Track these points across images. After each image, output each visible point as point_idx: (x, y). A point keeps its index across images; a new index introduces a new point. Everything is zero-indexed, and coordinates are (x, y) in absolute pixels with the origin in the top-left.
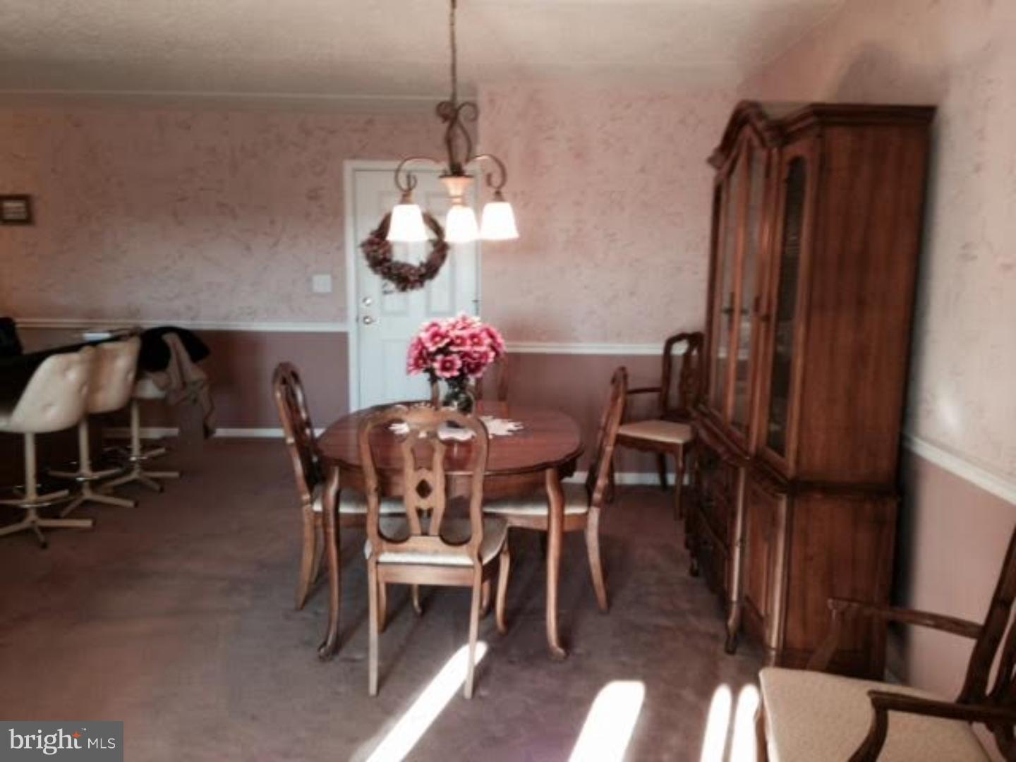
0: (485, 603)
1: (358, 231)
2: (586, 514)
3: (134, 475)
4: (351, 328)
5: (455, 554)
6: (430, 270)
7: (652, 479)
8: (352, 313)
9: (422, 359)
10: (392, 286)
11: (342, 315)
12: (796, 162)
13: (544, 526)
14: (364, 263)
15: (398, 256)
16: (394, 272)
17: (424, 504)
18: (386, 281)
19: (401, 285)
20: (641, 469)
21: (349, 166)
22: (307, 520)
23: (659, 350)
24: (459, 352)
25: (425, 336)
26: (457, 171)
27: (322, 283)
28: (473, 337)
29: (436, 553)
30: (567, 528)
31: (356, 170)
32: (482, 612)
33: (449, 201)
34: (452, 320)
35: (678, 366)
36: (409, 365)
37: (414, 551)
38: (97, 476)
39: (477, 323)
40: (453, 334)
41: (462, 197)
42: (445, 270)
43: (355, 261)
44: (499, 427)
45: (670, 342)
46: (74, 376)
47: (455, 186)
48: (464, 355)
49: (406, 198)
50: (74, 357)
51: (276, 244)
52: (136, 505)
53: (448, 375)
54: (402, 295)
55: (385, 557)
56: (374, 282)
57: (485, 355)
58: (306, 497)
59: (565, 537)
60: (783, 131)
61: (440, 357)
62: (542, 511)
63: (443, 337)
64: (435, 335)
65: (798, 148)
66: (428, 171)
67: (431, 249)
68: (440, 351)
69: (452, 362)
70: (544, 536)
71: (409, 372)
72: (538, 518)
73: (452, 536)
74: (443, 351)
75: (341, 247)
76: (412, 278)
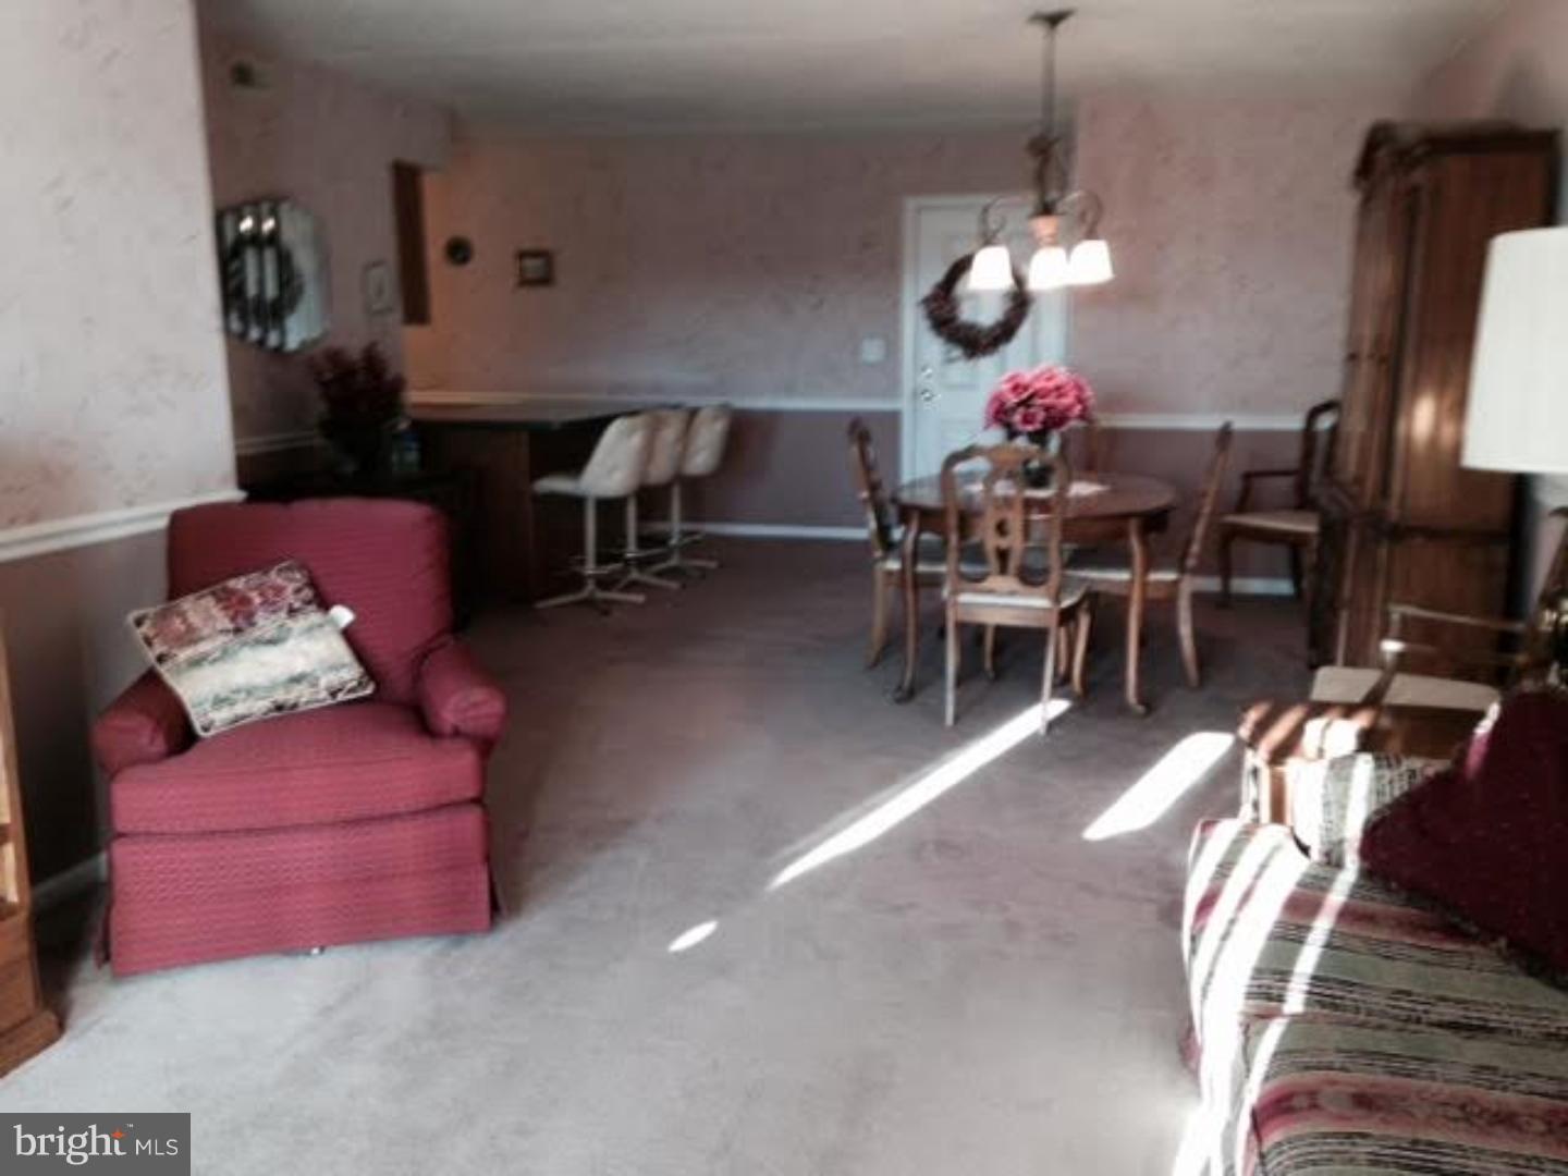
0: (1062, 668)
1: (920, 283)
2: (1175, 583)
3: (674, 561)
4: (903, 404)
5: (1032, 595)
6: (1005, 331)
7: (1284, 587)
8: (907, 386)
9: (1000, 414)
10: (957, 352)
11: (892, 387)
12: (1414, 190)
13: (1124, 592)
14: (925, 324)
15: (966, 314)
16: (961, 334)
17: (1004, 543)
18: (949, 346)
19: (969, 352)
20: (1270, 573)
21: (911, 203)
22: (879, 578)
23: (1295, 423)
24: (1041, 405)
25: (1006, 387)
26: (1046, 210)
27: (872, 351)
28: (1058, 388)
29: (1012, 593)
30: (1152, 594)
31: (919, 210)
32: (1058, 681)
33: (1034, 244)
34: (1037, 371)
35: (1322, 443)
36: (988, 420)
37: (990, 592)
38: (642, 554)
39: (1062, 375)
40: (1039, 385)
41: (1052, 236)
42: (1024, 330)
43: (913, 322)
44: (1081, 489)
45: (1314, 413)
46: (636, 440)
47: (1045, 226)
48: (1047, 409)
49: (988, 240)
50: (638, 420)
51: (821, 302)
52: (684, 587)
53: (1030, 428)
54: (971, 363)
55: (965, 598)
56: (935, 347)
57: (1069, 408)
58: (878, 554)
59: (1149, 606)
60: (1405, 158)
61: (1021, 410)
62: (1124, 576)
63: (1026, 388)
64: (1016, 388)
65: (1419, 176)
66: (1014, 208)
67: (1009, 305)
68: (1020, 404)
69: (1033, 415)
70: (1124, 600)
71: (987, 427)
72: (1120, 583)
73: (1030, 577)
74: (1025, 403)
75: (896, 305)
76: (984, 342)
